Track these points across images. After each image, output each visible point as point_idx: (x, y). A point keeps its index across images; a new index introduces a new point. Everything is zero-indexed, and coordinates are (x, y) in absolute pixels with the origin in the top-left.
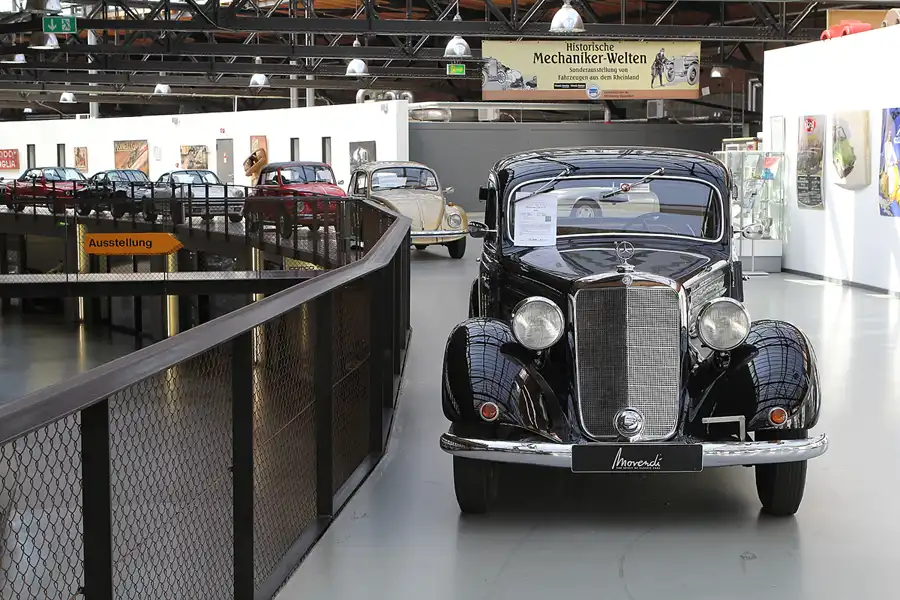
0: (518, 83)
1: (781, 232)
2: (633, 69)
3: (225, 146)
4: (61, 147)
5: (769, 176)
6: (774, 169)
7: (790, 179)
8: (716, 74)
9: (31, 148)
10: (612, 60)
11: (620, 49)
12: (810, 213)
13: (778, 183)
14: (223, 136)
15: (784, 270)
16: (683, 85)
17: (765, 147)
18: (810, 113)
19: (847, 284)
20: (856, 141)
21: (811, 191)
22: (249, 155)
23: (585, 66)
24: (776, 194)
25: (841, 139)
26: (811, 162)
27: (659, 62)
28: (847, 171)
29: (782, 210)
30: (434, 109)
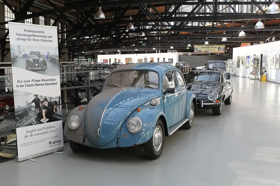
0: (199, 51)
1: (235, 71)
2: (215, 49)
3: (146, 59)
4: (116, 59)
5: (233, 64)
6: (234, 63)
7: (236, 64)
8: (228, 48)
9: (110, 59)
10: (212, 48)
11: (213, 46)
12: (238, 68)
13: (235, 65)
14: (145, 57)
15: (235, 76)
16: (222, 51)
17: (233, 60)
18: (239, 56)
19: (242, 77)
20: (243, 59)
21: (238, 66)
22: (150, 61)
23: (208, 48)
24: (234, 66)
25: (242, 59)
26: (238, 62)
27: (219, 48)
28: (242, 63)
29: (235, 69)
30: (181, 53)
